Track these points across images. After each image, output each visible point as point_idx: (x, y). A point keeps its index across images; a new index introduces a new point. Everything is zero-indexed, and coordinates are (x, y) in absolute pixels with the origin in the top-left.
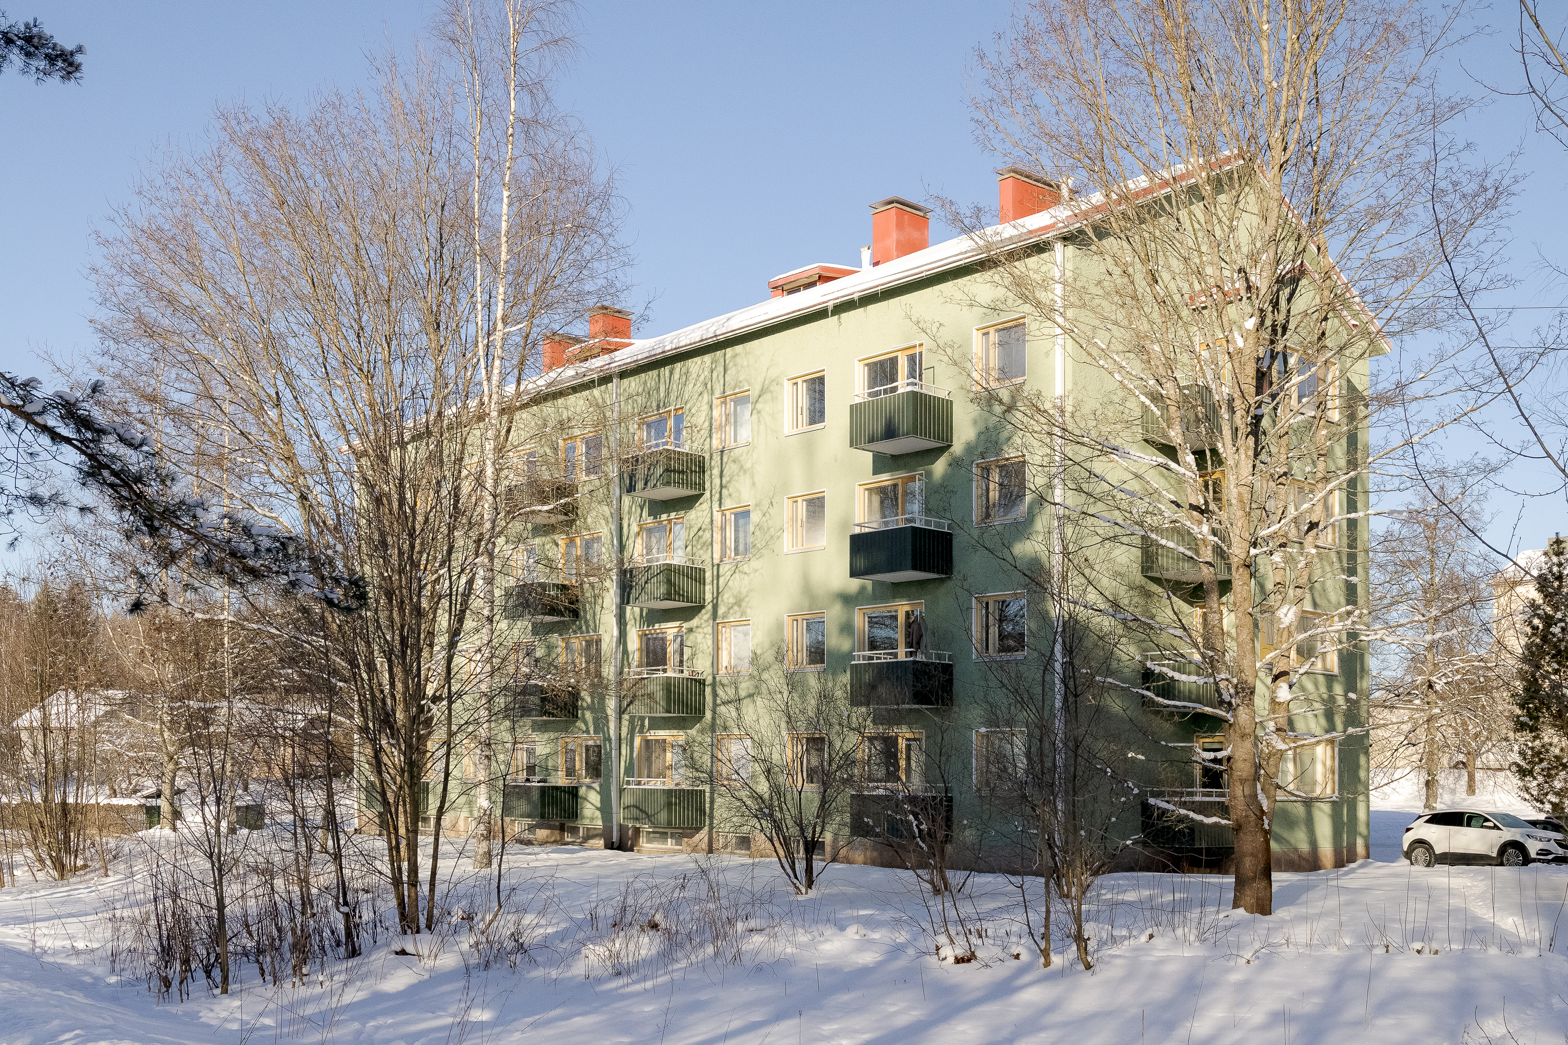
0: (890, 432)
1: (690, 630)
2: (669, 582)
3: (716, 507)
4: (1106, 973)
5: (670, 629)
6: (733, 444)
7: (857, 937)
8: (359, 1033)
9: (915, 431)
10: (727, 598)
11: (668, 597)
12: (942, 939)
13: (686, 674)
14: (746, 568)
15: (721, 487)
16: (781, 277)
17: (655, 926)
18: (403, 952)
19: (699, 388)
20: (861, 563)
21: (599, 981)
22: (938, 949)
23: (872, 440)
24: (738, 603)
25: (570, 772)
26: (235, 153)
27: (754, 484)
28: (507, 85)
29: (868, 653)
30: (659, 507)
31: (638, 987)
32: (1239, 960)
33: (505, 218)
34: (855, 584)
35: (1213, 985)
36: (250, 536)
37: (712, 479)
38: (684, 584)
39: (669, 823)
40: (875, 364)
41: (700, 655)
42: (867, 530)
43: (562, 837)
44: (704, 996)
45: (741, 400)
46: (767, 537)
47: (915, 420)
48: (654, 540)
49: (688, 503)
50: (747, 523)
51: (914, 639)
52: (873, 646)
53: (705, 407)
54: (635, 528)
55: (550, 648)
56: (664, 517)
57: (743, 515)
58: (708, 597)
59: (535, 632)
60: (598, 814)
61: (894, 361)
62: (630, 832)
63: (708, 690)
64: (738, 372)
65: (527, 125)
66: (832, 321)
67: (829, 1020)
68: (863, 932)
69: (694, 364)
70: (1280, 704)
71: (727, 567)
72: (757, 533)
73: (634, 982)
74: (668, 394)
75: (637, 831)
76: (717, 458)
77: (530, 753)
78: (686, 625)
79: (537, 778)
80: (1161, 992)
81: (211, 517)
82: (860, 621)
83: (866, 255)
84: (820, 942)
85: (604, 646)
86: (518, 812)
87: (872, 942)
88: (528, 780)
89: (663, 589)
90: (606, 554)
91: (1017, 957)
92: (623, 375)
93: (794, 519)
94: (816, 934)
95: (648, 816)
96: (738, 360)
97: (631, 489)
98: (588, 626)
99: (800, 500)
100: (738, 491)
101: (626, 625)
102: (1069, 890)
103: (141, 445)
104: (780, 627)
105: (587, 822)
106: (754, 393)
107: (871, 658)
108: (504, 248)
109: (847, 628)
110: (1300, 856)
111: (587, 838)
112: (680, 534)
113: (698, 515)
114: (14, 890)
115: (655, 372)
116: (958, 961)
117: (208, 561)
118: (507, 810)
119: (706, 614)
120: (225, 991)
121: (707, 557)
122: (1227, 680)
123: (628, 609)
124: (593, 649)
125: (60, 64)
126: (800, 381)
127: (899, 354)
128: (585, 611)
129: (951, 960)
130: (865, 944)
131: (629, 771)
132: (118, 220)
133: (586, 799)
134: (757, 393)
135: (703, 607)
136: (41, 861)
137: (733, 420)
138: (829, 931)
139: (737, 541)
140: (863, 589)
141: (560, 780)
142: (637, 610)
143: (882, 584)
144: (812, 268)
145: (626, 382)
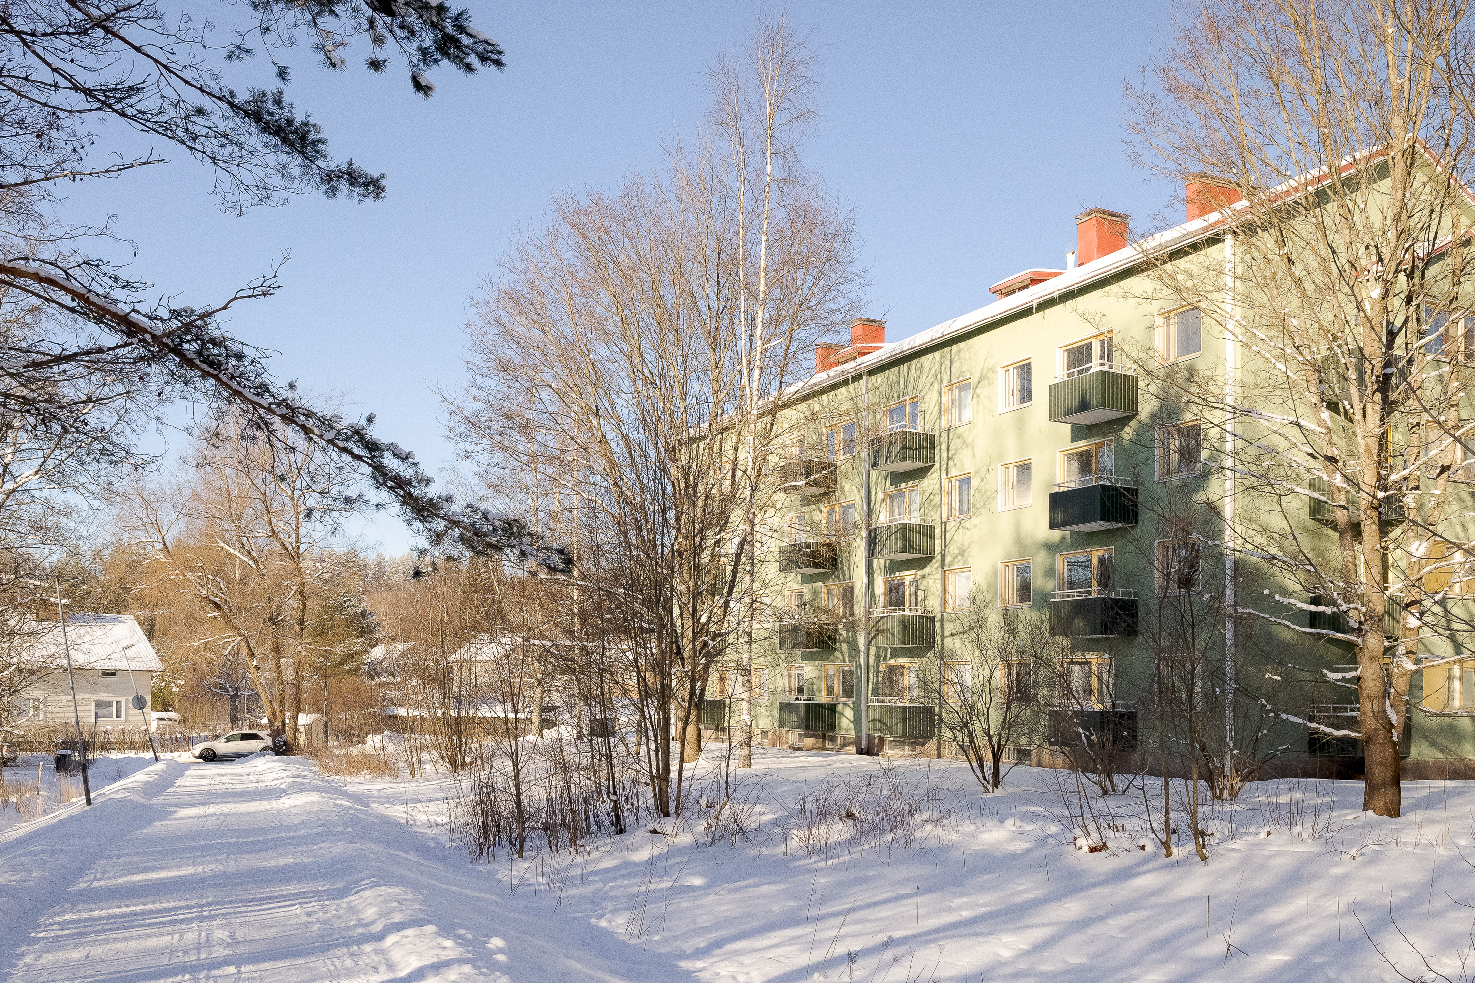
0: (1084, 406)
1: (924, 577)
2: (904, 538)
3: (944, 475)
4: (1215, 866)
5: (908, 576)
6: (958, 424)
7: (1014, 828)
8: (599, 890)
9: (1103, 405)
10: (953, 549)
11: (904, 550)
12: (1078, 832)
13: (919, 613)
14: (967, 524)
15: (948, 459)
16: (999, 283)
17: (850, 815)
18: (655, 831)
19: (931, 379)
20: (1059, 517)
21: (795, 858)
22: (1075, 839)
23: (1068, 413)
24: (962, 553)
25: (830, 692)
26: (565, 229)
27: (974, 455)
28: (764, 155)
29: (1066, 592)
30: (899, 478)
31: (822, 864)
32: (1344, 856)
33: (763, 257)
34: (1056, 535)
35: (1314, 877)
36: (488, 520)
37: (941, 453)
38: (918, 539)
39: (904, 733)
40: (1072, 350)
41: (931, 597)
42: (1062, 489)
43: (824, 745)
44: (871, 873)
45: (964, 386)
46: (985, 498)
47: (1104, 393)
48: (895, 504)
49: (921, 473)
50: (969, 488)
51: (1105, 580)
52: (1071, 585)
53: (935, 394)
54: (880, 496)
55: (816, 593)
56: (903, 485)
57: (965, 481)
58: (938, 549)
59: (804, 582)
60: (851, 726)
61: (1089, 347)
62: (876, 741)
63: (937, 625)
64: (961, 364)
65: (783, 184)
66: (1036, 317)
67: (962, 895)
68: (1019, 824)
69: (927, 360)
70: (1410, 629)
71: (953, 524)
72: (977, 495)
73: (822, 860)
74: (906, 385)
75: (881, 740)
76: (944, 435)
77: (800, 677)
78: (920, 573)
79: (806, 697)
80: (1262, 882)
81: (456, 508)
82: (1061, 565)
83: (1071, 259)
84: (982, 832)
85: (856, 591)
86: (789, 725)
87: (1025, 833)
88: (797, 699)
89: (900, 544)
90: (857, 515)
91: (1143, 848)
92: (871, 373)
93: (1006, 482)
94: (980, 825)
95: (888, 728)
96: (962, 354)
97: (875, 465)
98: (844, 575)
99: (1011, 466)
100: (961, 461)
101: (873, 573)
102: (1222, 793)
103: (407, 458)
104: (995, 572)
105: (843, 732)
106: (974, 381)
107: (1069, 596)
108: (762, 281)
109: (1050, 572)
110: (1466, 766)
111: (844, 745)
112: (917, 499)
113: (929, 483)
114: (421, 779)
115: (896, 369)
116: (1092, 850)
117: (462, 538)
118: (782, 724)
119: (935, 563)
120: (520, 857)
121: (936, 517)
122: (1356, 609)
123: (875, 561)
124: (848, 594)
125: (371, 188)
126: (1011, 368)
127: (1093, 340)
128: (842, 564)
129: (1085, 849)
130: (1020, 834)
131: (875, 692)
132: (485, 287)
133: (842, 714)
134: (977, 380)
135: (933, 557)
136: (442, 757)
137: (955, 403)
138: (991, 823)
139: (961, 501)
140: (1063, 538)
141: (823, 698)
142: (882, 562)
143: (1079, 533)
144: (1025, 273)
145: (873, 378)
